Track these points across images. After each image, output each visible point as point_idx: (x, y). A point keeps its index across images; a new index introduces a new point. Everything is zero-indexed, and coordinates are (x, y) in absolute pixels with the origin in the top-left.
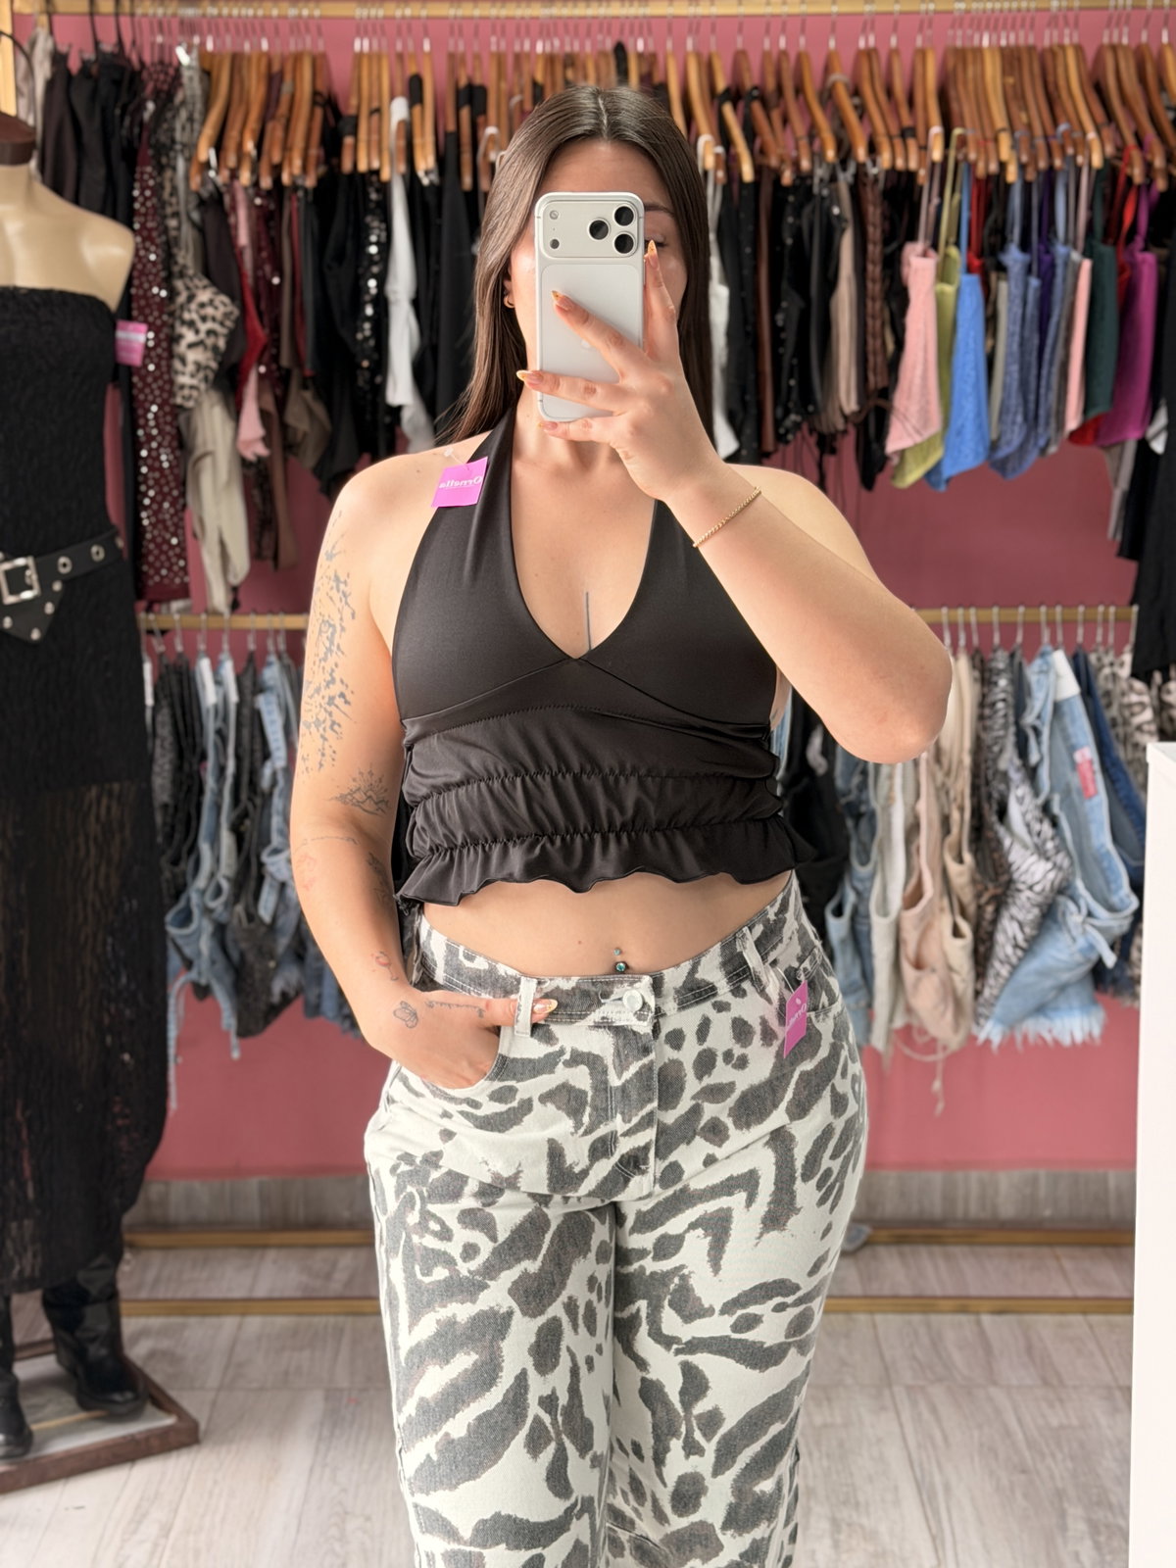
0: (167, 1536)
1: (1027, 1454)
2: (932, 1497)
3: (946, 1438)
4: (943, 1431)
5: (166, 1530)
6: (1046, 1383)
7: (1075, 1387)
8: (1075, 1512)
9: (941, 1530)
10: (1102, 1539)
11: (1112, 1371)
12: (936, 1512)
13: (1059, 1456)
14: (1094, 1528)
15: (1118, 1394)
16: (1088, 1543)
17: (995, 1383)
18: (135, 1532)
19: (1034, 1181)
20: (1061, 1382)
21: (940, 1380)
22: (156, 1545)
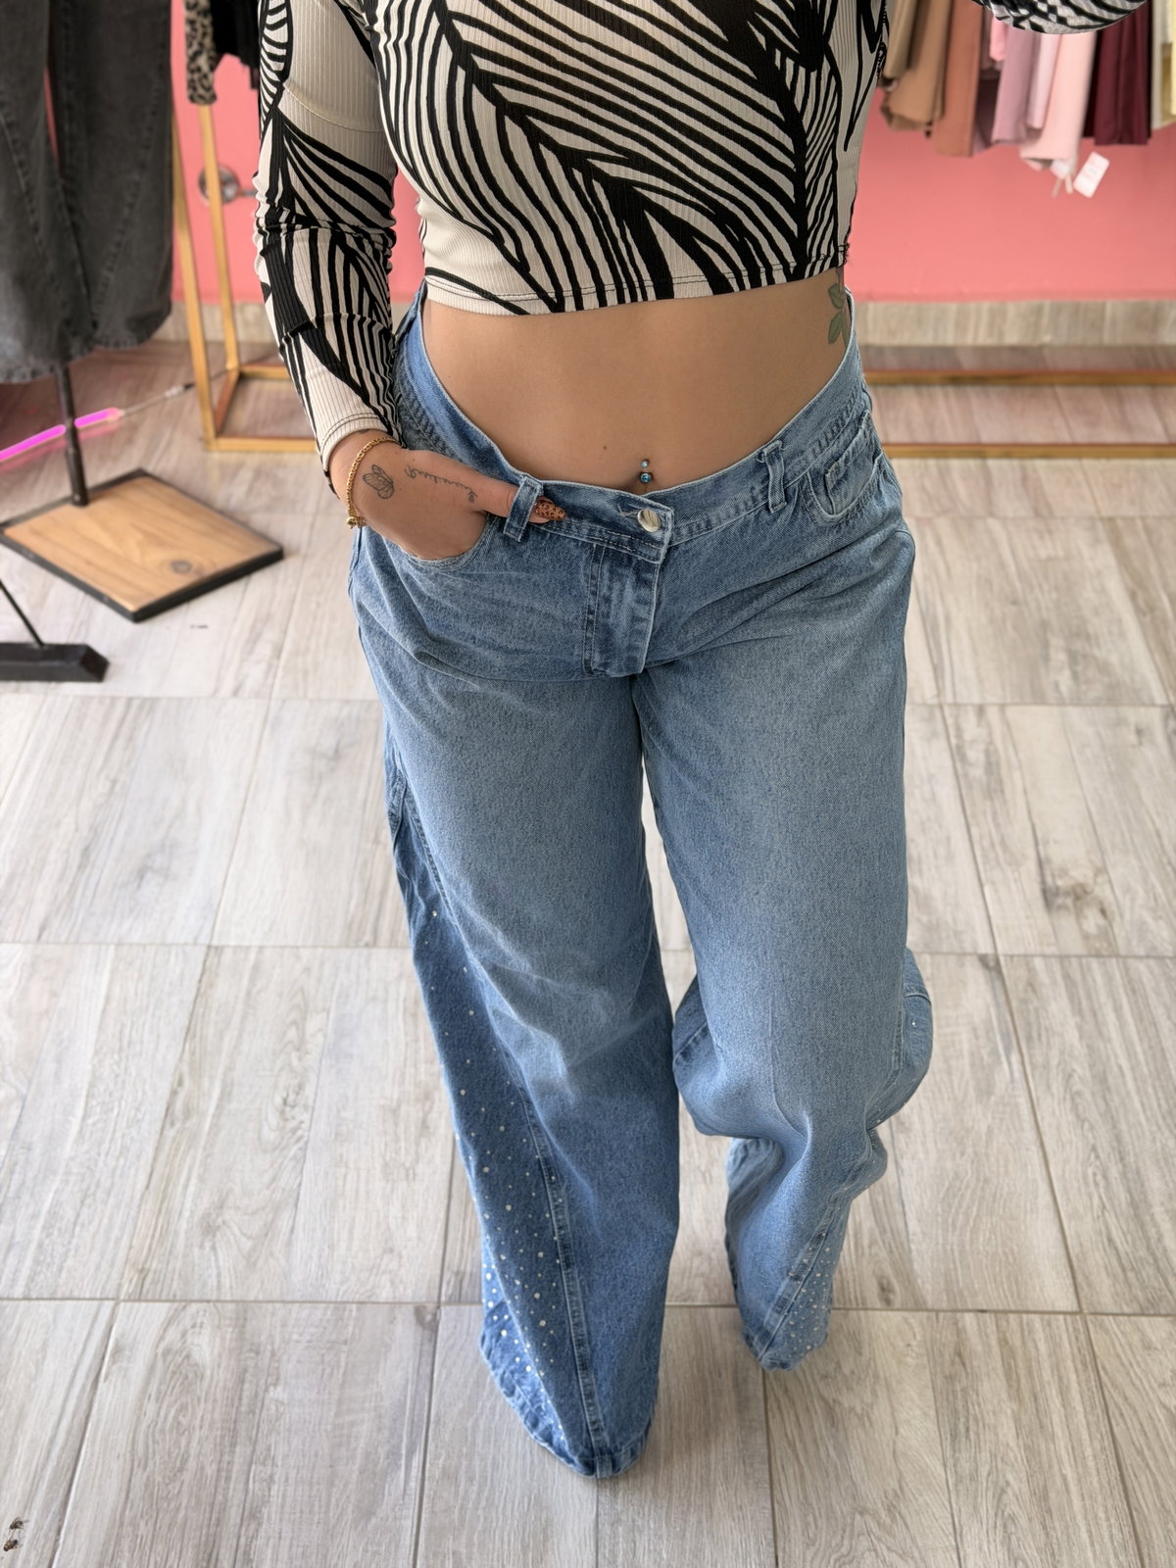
0: (278, 657)
1: (1018, 585)
2: (935, 628)
3: (948, 570)
4: (946, 563)
5: (278, 651)
6: (1037, 514)
7: (1063, 519)
8: (1057, 642)
9: (941, 659)
10: (1079, 668)
11: (1095, 501)
12: (938, 644)
13: (1046, 587)
14: (1073, 658)
15: (1099, 525)
16: (1067, 673)
17: (992, 514)
18: (251, 652)
19: (1039, 311)
20: (1051, 513)
21: (944, 512)
22: (270, 666)
